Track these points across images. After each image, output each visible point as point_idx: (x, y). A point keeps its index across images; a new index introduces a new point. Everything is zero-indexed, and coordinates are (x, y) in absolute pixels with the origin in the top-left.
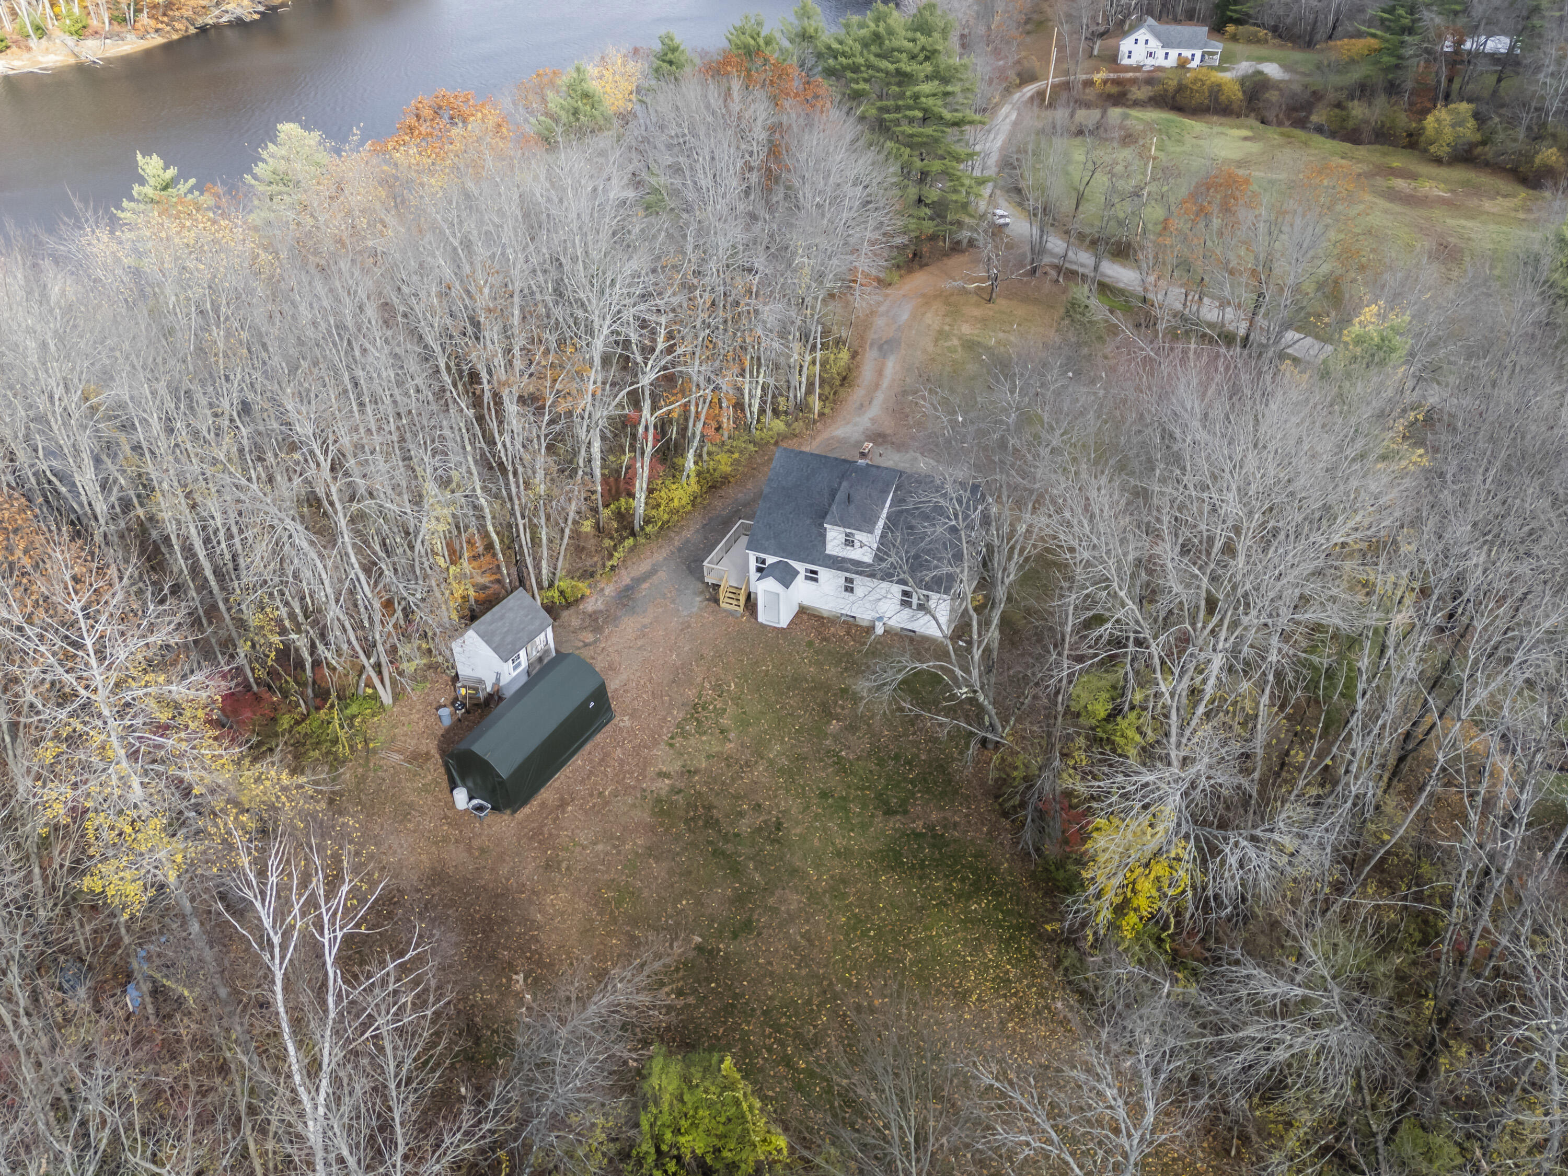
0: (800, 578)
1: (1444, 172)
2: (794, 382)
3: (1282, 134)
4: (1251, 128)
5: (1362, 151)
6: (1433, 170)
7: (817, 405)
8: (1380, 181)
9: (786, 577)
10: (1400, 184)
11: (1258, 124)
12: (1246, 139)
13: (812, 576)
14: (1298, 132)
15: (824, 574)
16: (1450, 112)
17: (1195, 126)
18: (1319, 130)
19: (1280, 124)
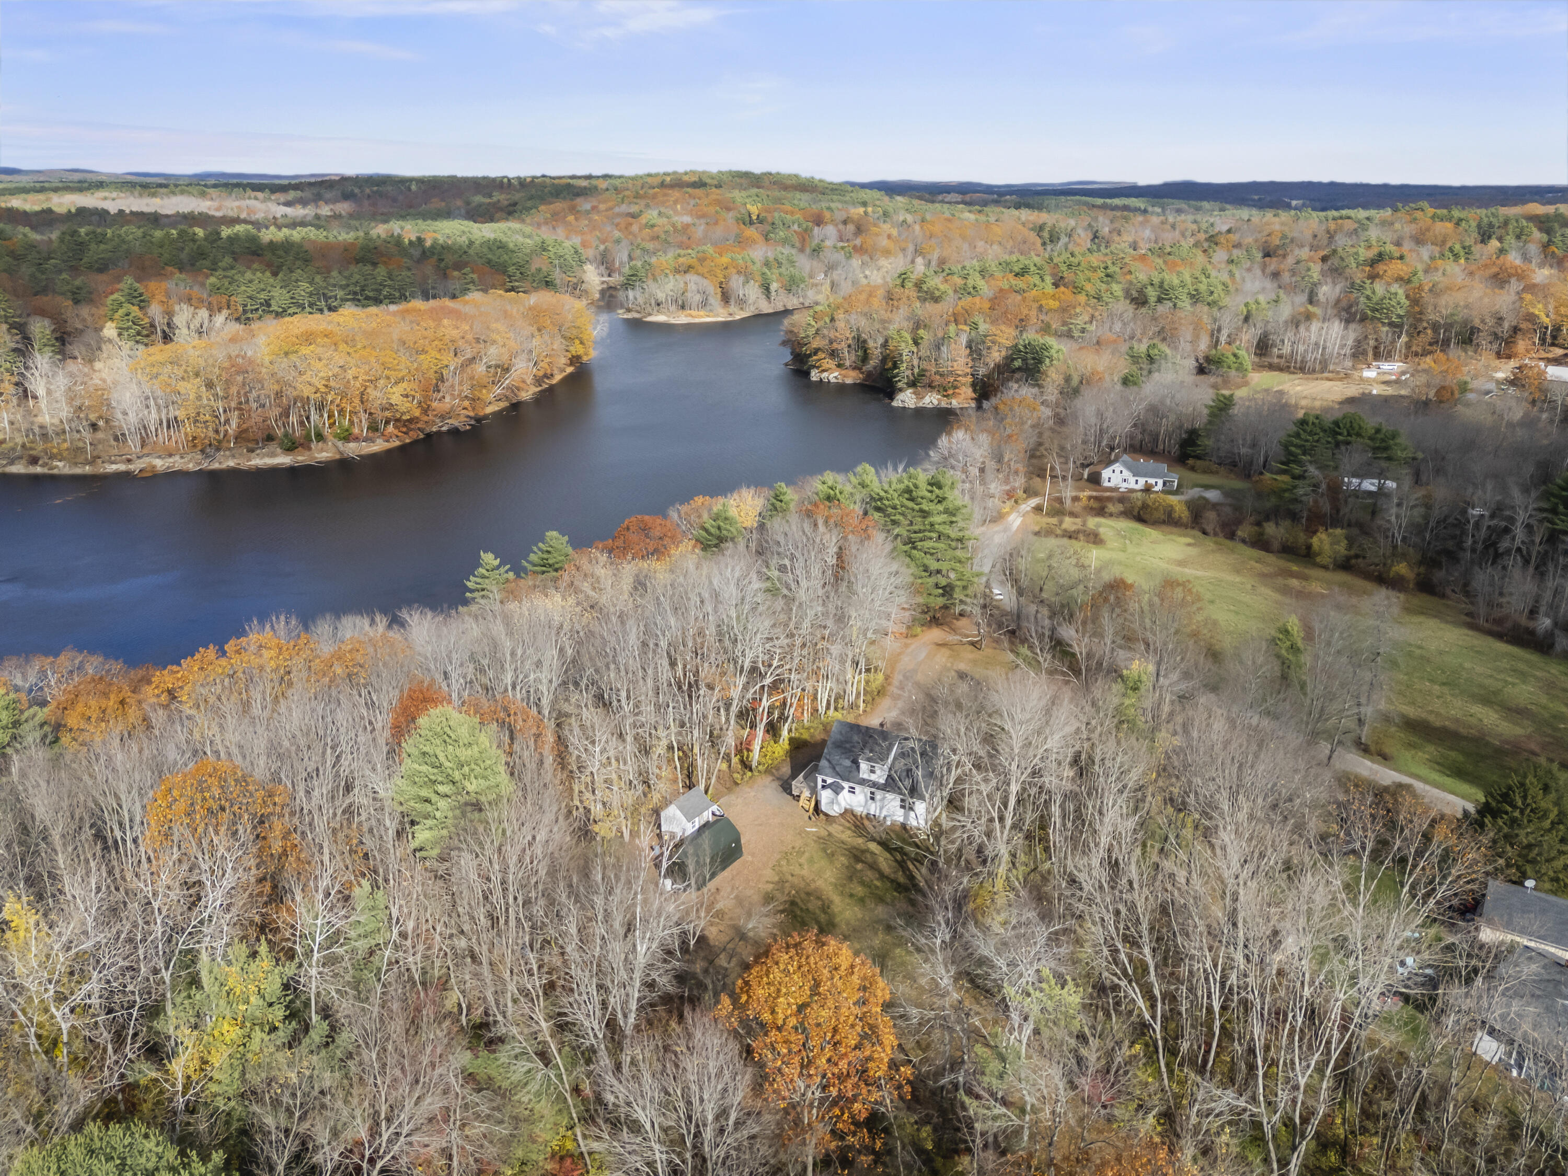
0: (845, 792)
1: (1328, 575)
2: (848, 691)
3: (1216, 543)
4: (1194, 537)
5: (1271, 558)
6: (1320, 573)
7: (862, 705)
8: (1280, 581)
9: (837, 789)
10: (1294, 583)
11: (1199, 534)
12: (1189, 545)
13: (852, 791)
14: (1228, 542)
15: (858, 789)
16: (1329, 535)
17: (1152, 533)
18: (1243, 541)
19: (1216, 534)
